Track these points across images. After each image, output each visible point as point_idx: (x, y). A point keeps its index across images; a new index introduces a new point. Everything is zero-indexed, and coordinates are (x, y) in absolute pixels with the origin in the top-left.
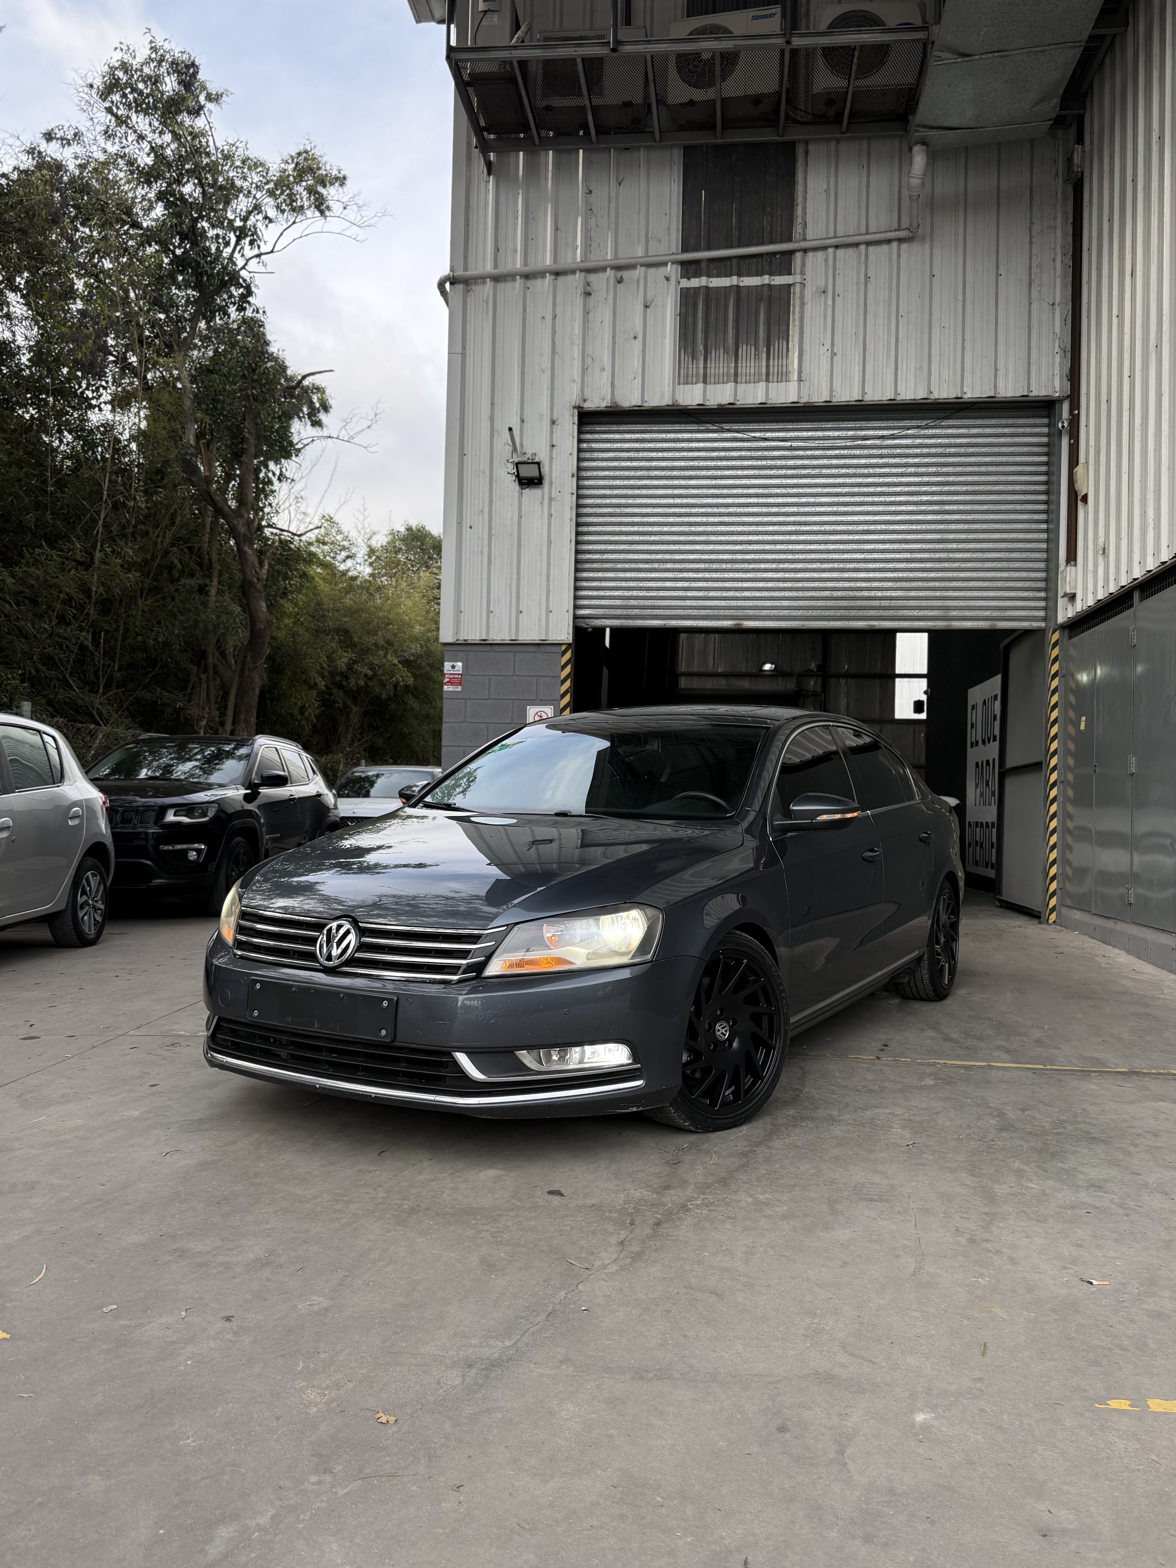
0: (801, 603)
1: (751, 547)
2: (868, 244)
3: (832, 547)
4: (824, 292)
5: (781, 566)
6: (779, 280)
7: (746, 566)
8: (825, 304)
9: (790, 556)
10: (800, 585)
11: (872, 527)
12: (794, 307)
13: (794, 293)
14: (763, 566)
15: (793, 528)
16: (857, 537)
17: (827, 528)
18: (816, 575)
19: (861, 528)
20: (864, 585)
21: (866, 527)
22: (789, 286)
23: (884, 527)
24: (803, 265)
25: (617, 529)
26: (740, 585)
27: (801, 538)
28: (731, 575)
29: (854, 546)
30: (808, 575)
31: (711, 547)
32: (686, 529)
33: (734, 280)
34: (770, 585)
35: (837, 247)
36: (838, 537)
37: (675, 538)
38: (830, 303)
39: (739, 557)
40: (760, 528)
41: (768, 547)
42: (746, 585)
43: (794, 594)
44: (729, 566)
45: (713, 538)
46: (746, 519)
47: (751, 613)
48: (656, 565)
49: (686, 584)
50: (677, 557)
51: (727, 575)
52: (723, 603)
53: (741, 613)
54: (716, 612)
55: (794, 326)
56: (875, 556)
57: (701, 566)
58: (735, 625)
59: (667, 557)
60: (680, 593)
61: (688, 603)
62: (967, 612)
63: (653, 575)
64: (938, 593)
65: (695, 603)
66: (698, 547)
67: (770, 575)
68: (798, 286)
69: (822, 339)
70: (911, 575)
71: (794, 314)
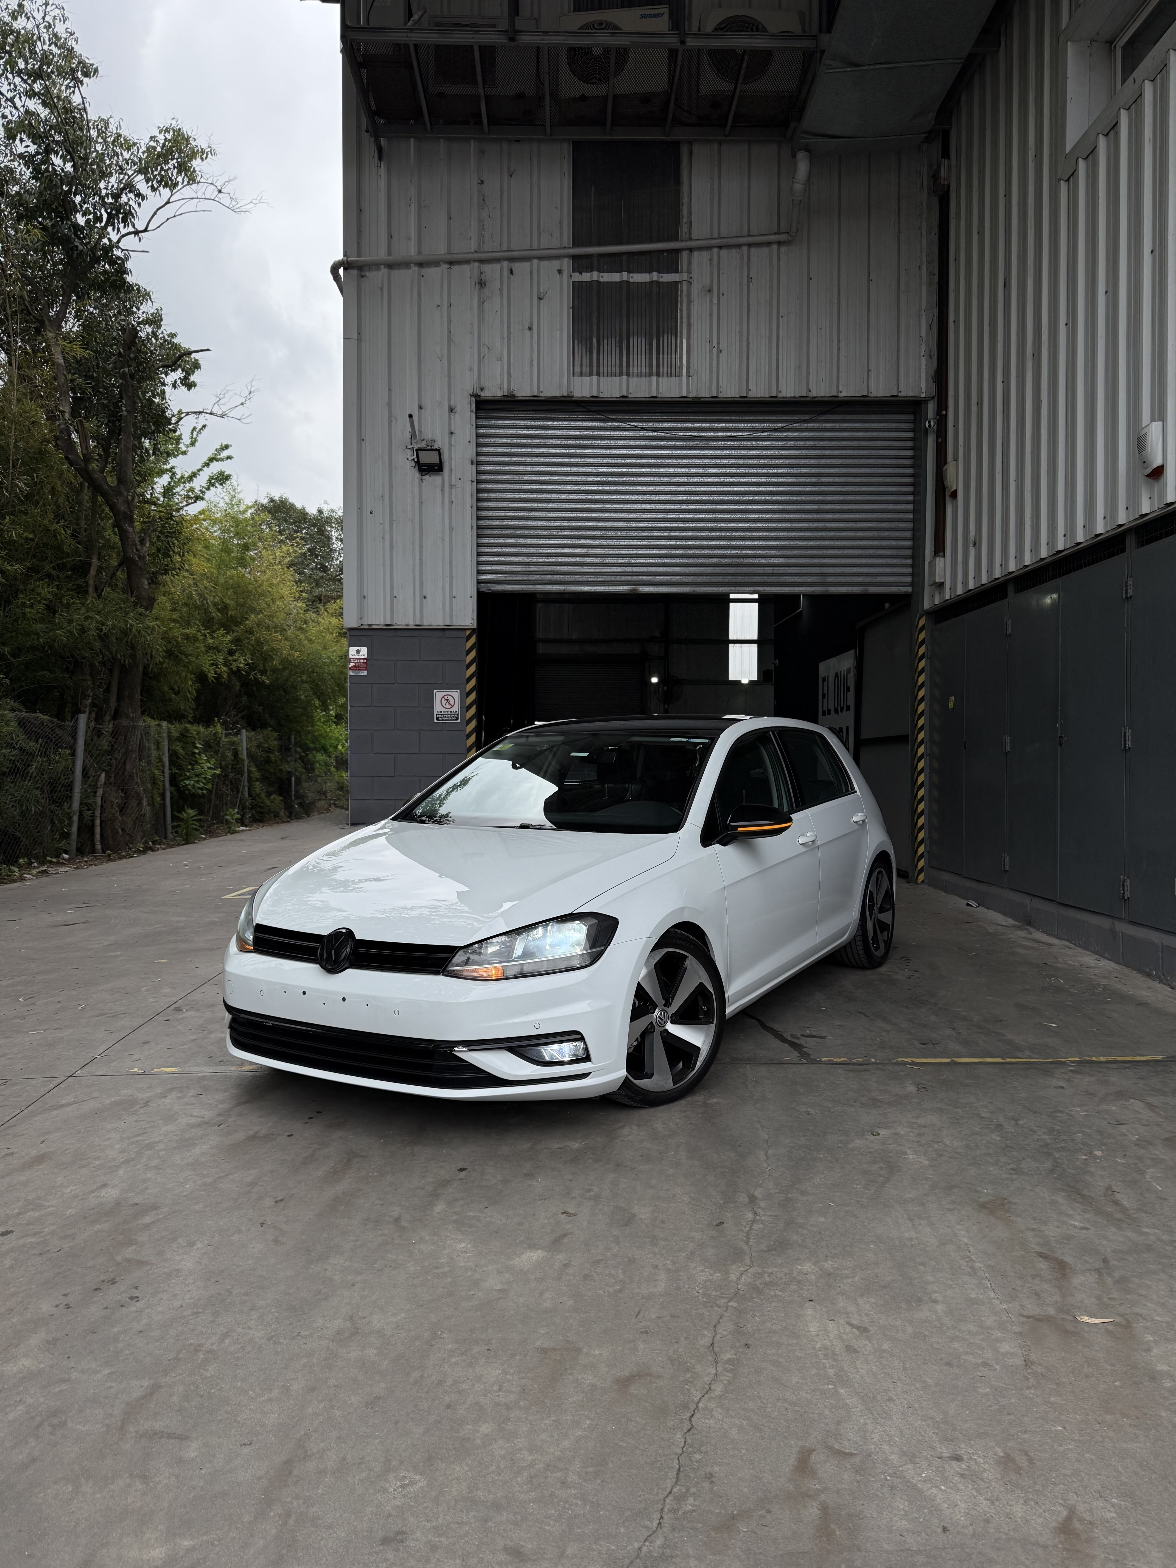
0: (692, 570)
1: (644, 516)
2: (750, 245)
4: (709, 291)
5: (673, 534)
6: (667, 278)
7: (640, 533)
8: (711, 302)
9: (681, 525)
10: (691, 552)
11: (756, 498)
12: (681, 305)
13: (682, 291)
14: (656, 534)
15: (684, 498)
16: (742, 507)
17: (716, 498)
18: (705, 543)
19: (746, 498)
20: (749, 552)
21: (751, 498)
22: (677, 283)
23: (767, 498)
24: (690, 264)
25: (517, 496)
26: (634, 552)
27: (691, 507)
28: (627, 542)
29: (740, 516)
30: (698, 543)
31: (607, 515)
32: (582, 497)
33: (625, 276)
34: (663, 552)
35: (720, 247)
36: (725, 507)
37: (572, 506)
38: (715, 301)
39: (633, 525)
40: (653, 497)
41: (660, 516)
42: (640, 552)
43: (686, 561)
44: (624, 533)
45: (608, 506)
46: (639, 488)
47: (645, 578)
48: (554, 532)
49: (584, 551)
50: (574, 524)
51: (622, 542)
52: (618, 569)
53: (635, 579)
54: (613, 578)
55: (682, 322)
56: (759, 525)
57: (598, 533)
58: (631, 590)
59: (565, 524)
60: (578, 560)
61: (586, 569)
62: (842, 579)
63: (552, 542)
64: (816, 561)
65: (592, 569)
66: (594, 515)
67: (663, 542)
68: (685, 283)
69: (708, 336)
70: (792, 543)
71: (681, 311)
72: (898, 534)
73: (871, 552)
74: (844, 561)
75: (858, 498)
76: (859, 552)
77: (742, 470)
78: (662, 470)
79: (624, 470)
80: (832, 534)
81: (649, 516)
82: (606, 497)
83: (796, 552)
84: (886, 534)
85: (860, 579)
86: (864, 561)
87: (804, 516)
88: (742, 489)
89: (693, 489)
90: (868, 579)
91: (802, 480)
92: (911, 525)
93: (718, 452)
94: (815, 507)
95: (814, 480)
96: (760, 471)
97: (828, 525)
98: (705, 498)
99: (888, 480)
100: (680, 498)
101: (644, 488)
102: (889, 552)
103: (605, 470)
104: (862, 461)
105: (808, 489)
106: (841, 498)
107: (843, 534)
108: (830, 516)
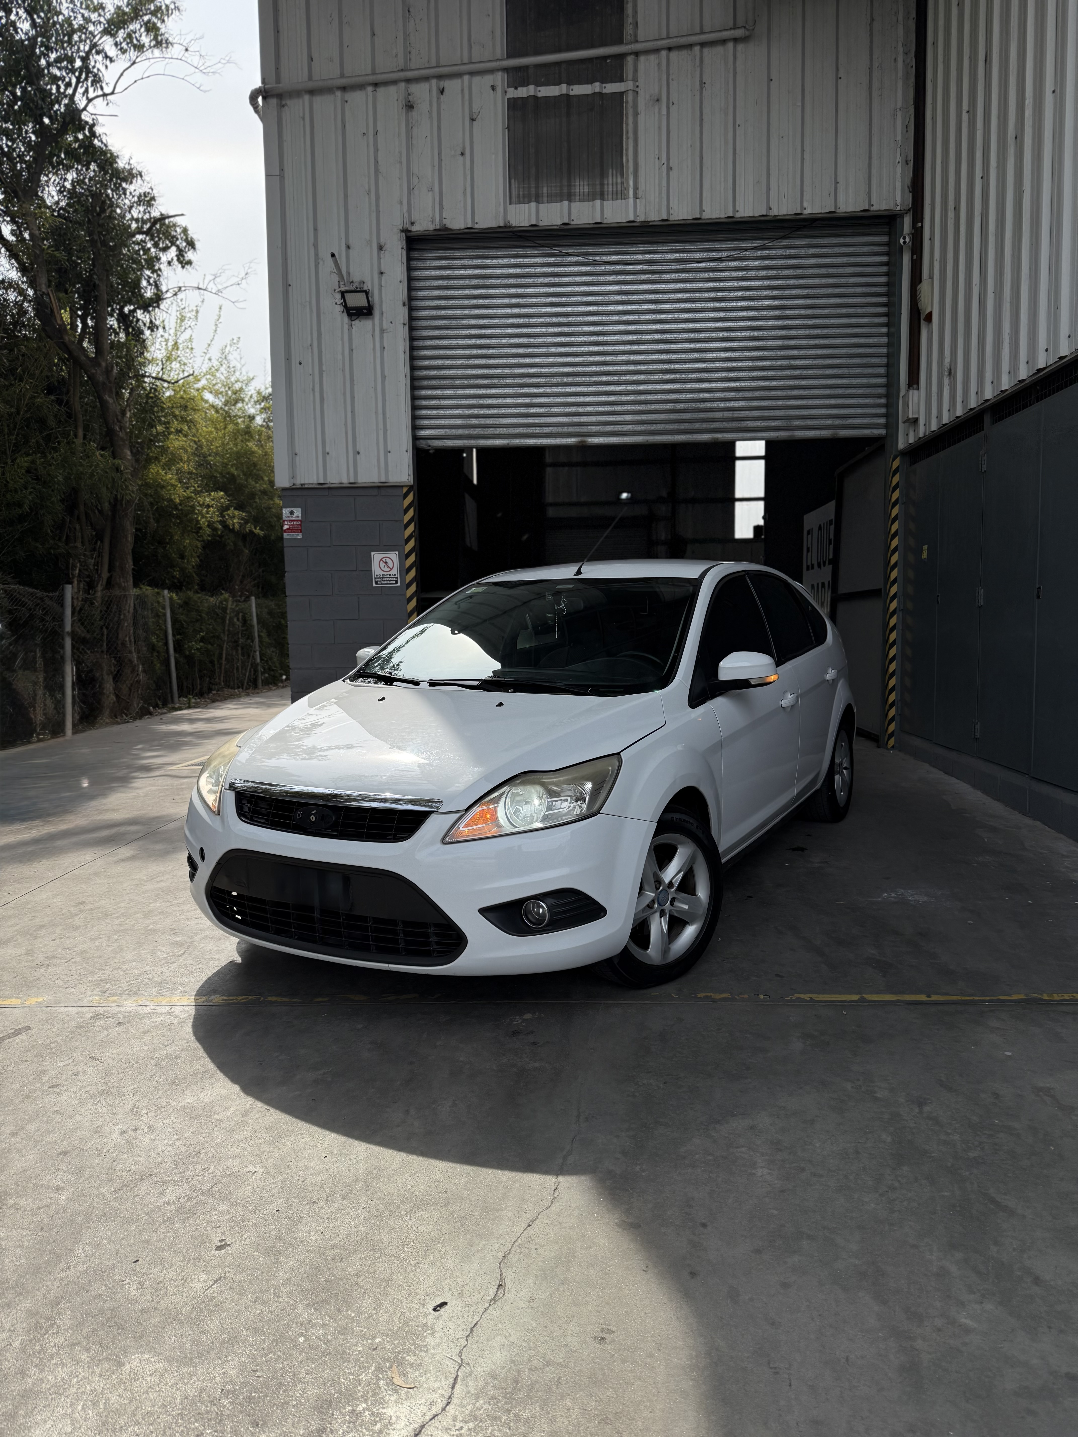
0: (644, 417)
1: (591, 359)
2: (703, 44)
3: (674, 356)
5: (624, 378)
6: (611, 88)
7: (588, 379)
8: (660, 112)
9: (632, 368)
10: (642, 397)
11: (714, 335)
12: (627, 118)
13: (627, 102)
14: (605, 379)
15: (635, 337)
16: (699, 345)
17: (669, 336)
18: (658, 387)
19: (703, 335)
20: (707, 395)
21: (707, 335)
22: (622, 94)
23: (726, 334)
24: (636, 71)
25: (454, 342)
26: (581, 399)
27: (643, 347)
28: (573, 389)
29: (696, 355)
30: (650, 387)
31: (551, 360)
32: (524, 340)
33: (563, 89)
34: (612, 398)
35: (670, 49)
36: (679, 346)
37: (514, 351)
38: (664, 111)
39: (580, 369)
40: (601, 338)
41: (609, 358)
42: (588, 399)
43: (637, 408)
44: (570, 379)
45: (553, 350)
46: (586, 329)
47: (594, 429)
48: (496, 381)
49: (527, 400)
50: (517, 371)
51: (568, 390)
52: (565, 420)
53: (584, 429)
54: (560, 430)
55: (628, 138)
56: (717, 365)
57: (542, 380)
58: (580, 442)
59: (507, 371)
60: (523, 410)
61: (530, 420)
62: (810, 422)
63: (493, 391)
64: (780, 403)
65: (537, 420)
66: (537, 360)
67: (612, 388)
68: (630, 93)
69: (657, 152)
70: (753, 384)
71: (627, 125)
72: (870, 371)
73: (840, 391)
74: (810, 402)
75: (825, 331)
76: (827, 392)
77: (698, 305)
78: (610, 308)
79: (569, 309)
80: (797, 372)
81: (598, 359)
82: (549, 340)
83: (757, 394)
84: (858, 371)
85: (829, 422)
86: (833, 402)
87: (766, 353)
88: (698, 325)
89: (644, 327)
90: (837, 422)
91: (764, 313)
92: (884, 360)
93: (671, 286)
94: (779, 343)
95: (777, 313)
96: (717, 305)
97: (793, 362)
98: (657, 337)
99: (860, 310)
100: (630, 337)
101: (591, 329)
102: (860, 391)
103: (548, 310)
104: (830, 291)
105: (771, 323)
106: (807, 332)
107: (810, 372)
108: (795, 352)
